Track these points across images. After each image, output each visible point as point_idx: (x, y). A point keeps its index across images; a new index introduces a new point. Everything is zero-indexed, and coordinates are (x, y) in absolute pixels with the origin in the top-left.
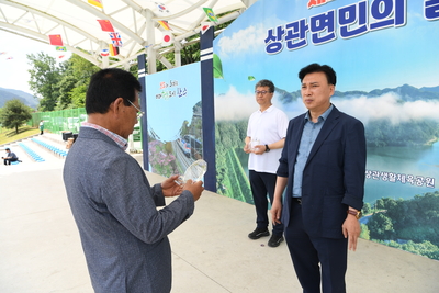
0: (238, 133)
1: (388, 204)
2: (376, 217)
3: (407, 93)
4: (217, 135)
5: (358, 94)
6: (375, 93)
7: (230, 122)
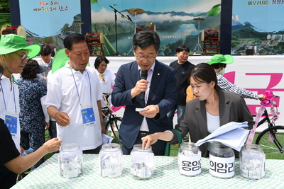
0: (107, 28)
1: (170, 45)
2: (166, 49)
3: (174, 13)
4: (93, 30)
5: (160, 13)
6: (165, 13)
7: (103, 24)
